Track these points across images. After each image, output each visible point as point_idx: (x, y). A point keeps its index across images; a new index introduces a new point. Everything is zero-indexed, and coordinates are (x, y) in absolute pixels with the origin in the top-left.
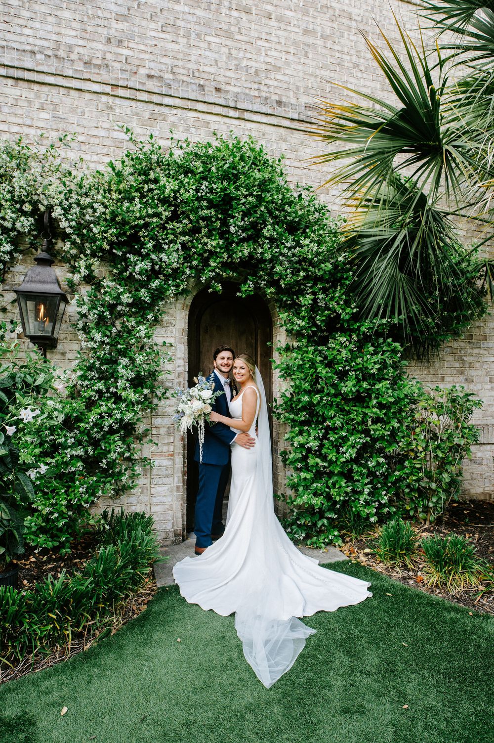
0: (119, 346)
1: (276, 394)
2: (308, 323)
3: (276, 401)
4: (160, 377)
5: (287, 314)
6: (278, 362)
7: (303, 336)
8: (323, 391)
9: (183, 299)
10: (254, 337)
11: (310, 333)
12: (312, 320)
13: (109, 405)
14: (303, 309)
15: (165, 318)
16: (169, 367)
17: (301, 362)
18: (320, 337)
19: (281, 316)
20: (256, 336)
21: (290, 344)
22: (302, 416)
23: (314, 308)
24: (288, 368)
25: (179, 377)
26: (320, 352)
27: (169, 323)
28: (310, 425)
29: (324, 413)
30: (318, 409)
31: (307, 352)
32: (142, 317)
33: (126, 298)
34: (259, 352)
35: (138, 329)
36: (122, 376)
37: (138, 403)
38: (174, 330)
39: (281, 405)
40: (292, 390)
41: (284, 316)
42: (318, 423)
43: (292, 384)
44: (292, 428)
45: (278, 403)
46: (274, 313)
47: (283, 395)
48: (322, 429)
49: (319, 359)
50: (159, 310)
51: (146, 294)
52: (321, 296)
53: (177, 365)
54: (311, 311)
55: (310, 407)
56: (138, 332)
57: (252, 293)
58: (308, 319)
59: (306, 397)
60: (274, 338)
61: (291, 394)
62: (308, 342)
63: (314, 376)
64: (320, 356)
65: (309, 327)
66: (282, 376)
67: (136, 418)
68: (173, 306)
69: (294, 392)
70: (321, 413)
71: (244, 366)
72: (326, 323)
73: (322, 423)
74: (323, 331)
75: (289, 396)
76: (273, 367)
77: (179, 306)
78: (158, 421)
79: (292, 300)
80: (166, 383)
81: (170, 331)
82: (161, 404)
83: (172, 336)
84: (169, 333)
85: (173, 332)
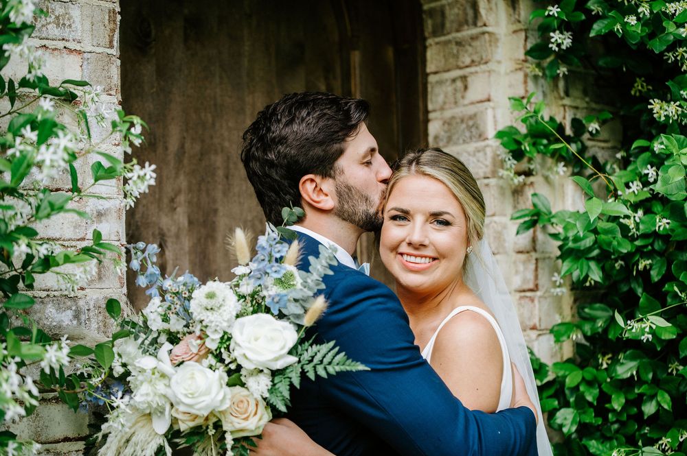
38: (75, 13)
80: (50, 310)
81: (57, 18)
82: (26, 431)
83: (68, 45)
84: (53, 31)
85: (70, 26)
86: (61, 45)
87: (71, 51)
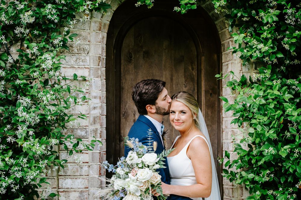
0: (18, 82)
1: (228, 145)
2: (272, 48)
3: (228, 156)
4: (71, 123)
5: (243, 35)
6: (231, 102)
7: (265, 65)
8: (293, 141)
9: (100, 15)
10: (195, 67)
11: (275, 61)
12: (277, 43)
13: (7, 159)
14: (265, 28)
15: (77, 42)
16: (81, 109)
17: (263, 102)
18: (288, 67)
19: (236, 38)
20: (199, 65)
21: (247, 77)
22: (265, 177)
23: (281, 26)
24: (245, 109)
25: (94, 122)
26: (289, 87)
27: (81, 50)
28: (277, 189)
29: (295, 171)
30: (287, 165)
31: (271, 87)
32: (47, 41)
33: (27, 18)
34: (203, 89)
35: (43, 57)
36: (24, 122)
37: (44, 157)
38: (88, 58)
39: (236, 162)
40: (250, 140)
41: (239, 38)
42: (287, 185)
43: (252, 130)
44: (250, 193)
45: (232, 159)
46: (224, 33)
47: (238, 148)
48: (293, 193)
49: (287, 96)
50: (68, 32)
51: (54, 11)
52: (289, 11)
53: (92, 106)
54: (276, 30)
55: (277, 163)
56: (43, 62)
57: (195, 7)
58: (273, 43)
59: (271, 149)
60: (224, 68)
61: (249, 146)
62: (273, 73)
63: (282, 120)
64: (289, 93)
65: (273, 53)
66: (237, 120)
67: (39, 177)
68: (86, 26)
69: (254, 143)
70: (291, 170)
71: (185, 109)
72: (297, 48)
73: (293, 185)
74: (292, 58)
75: (247, 149)
76: (224, 109)
77: (94, 26)
78: (66, 183)
79: (250, 16)
80: (79, 131)
81: (83, 60)
82: (72, 160)
83: (85, 66)
84: (81, 63)
85: (86, 62)
86: (83, 67)
87: (86, 68)
